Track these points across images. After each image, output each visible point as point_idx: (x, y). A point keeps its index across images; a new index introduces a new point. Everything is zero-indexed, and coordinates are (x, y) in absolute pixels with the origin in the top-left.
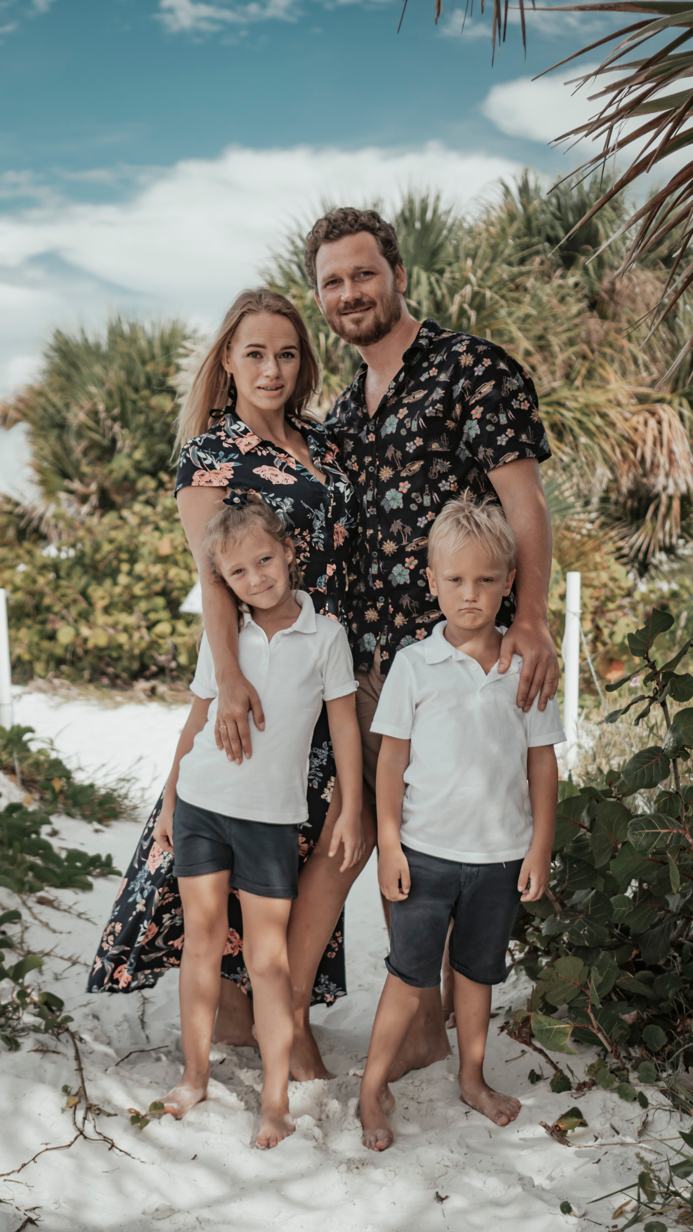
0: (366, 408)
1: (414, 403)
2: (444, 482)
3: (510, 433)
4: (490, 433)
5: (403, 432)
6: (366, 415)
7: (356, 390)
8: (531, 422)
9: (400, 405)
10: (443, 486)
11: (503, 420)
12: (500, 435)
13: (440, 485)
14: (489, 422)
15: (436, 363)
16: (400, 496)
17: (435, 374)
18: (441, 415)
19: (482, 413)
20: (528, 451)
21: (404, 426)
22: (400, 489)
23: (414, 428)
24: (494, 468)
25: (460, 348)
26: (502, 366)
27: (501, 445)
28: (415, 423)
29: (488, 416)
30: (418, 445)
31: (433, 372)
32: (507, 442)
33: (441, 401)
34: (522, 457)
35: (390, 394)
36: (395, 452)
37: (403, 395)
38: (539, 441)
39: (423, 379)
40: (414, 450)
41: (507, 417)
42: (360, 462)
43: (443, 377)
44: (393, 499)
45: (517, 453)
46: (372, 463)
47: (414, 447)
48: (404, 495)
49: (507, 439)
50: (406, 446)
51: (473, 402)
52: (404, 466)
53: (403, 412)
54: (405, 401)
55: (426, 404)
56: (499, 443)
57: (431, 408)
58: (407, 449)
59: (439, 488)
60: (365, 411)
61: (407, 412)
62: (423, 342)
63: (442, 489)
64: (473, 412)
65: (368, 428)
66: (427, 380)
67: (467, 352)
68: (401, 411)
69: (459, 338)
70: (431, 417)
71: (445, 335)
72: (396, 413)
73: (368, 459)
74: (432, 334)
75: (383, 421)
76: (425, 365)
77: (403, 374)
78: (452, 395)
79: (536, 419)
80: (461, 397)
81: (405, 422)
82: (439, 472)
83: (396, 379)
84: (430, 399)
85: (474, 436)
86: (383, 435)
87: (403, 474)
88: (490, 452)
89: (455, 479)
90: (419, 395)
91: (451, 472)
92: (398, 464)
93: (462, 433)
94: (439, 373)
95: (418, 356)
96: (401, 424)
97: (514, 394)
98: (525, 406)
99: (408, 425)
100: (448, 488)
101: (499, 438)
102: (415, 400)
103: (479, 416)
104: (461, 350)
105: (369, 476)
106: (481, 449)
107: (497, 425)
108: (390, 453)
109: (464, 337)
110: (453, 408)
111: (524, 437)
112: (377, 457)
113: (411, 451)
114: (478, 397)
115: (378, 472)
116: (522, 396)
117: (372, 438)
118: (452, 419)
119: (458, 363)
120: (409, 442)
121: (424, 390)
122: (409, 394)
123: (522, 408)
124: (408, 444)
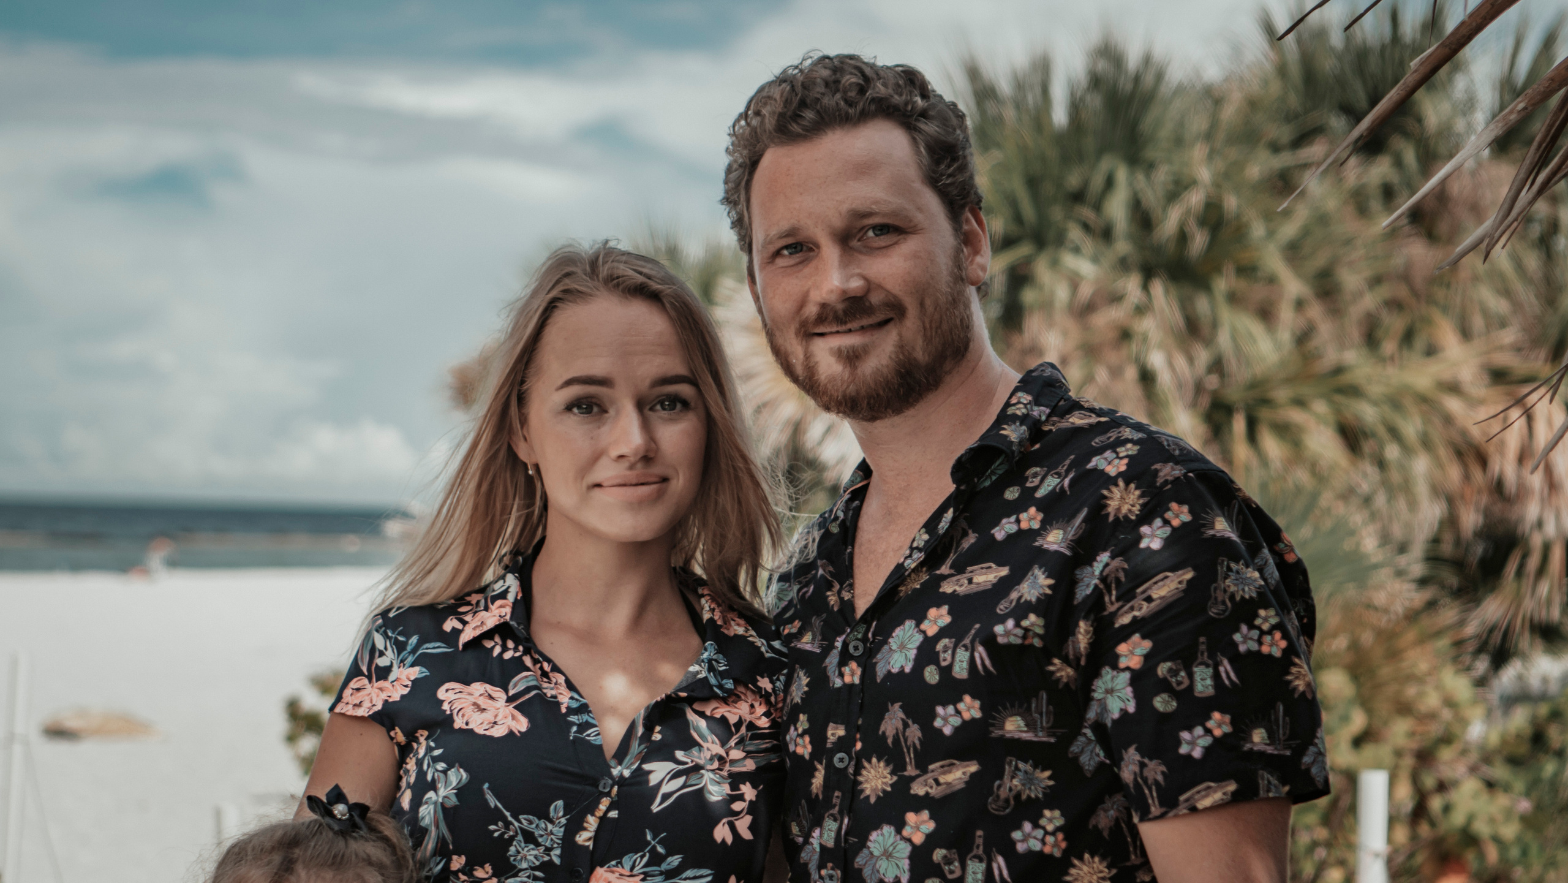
0: (851, 586)
1: (968, 597)
2: (1027, 826)
3: (1219, 723)
4: (1164, 717)
5: (931, 675)
6: (848, 606)
7: (835, 529)
8: (1287, 690)
9: (931, 596)
10: (1025, 839)
11: (1203, 683)
12: (1190, 728)
13: (1017, 835)
14: (1164, 686)
15: (1040, 494)
16: (905, 849)
17: (1036, 525)
18: (1037, 642)
19: (1147, 657)
20: (1265, 778)
21: (934, 659)
22: (906, 832)
23: (960, 671)
24: (1162, 817)
25: (1112, 464)
26: (1222, 527)
27: (1189, 757)
28: (963, 655)
29: (1163, 669)
30: (967, 716)
31: (1031, 519)
32: (1207, 750)
33: (1042, 606)
34: (1245, 795)
35: (911, 564)
36: (906, 725)
37: (944, 570)
38: (1300, 751)
39: (999, 534)
40: (957, 730)
41: (1216, 676)
42: (817, 734)
43: (1055, 540)
44: (888, 855)
45: (1232, 787)
46: (844, 744)
47: (956, 721)
48: (914, 847)
49: (1207, 741)
50: (934, 715)
51: (1126, 620)
52: (923, 767)
53: (938, 618)
54: (947, 588)
55: (1002, 608)
56: (1184, 750)
57: (1010, 623)
58: (938, 723)
59: (1013, 843)
60: (846, 596)
61: (947, 619)
62: (1013, 433)
63: (1021, 847)
64: (1122, 648)
65: (845, 645)
66: (1010, 537)
67: (1128, 477)
68: (933, 612)
69: (1113, 435)
70: (1009, 646)
71: (1077, 420)
72: (920, 618)
73: (835, 732)
74: (1040, 412)
75: (885, 633)
76: (1012, 494)
77: (949, 514)
78: (1071, 593)
79: (1300, 685)
80: (1096, 601)
81: (939, 647)
82: (1018, 796)
83: (931, 525)
84: (1014, 595)
85: (1116, 715)
86: (880, 672)
87: (918, 789)
88: (1156, 770)
89: (1060, 822)
90: (986, 576)
91: (1051, 799)
92: (910, 758)
93: (1088, 699)
94: (1046, 524)
95: (999, 467)
96: (927, 653)
97: (1245, 612)
98: (1275, 646)
99: (945, 658)
100: (1036, 845)
101: (1185, 735)
102: (973, 588)
103: (1135, 662)
104: (1112, 471)
105: (834, 778)
106: (1132, 755)
107: (1185, 696)
108: (892, 722)
109: (1127, 433)
110: (1071, 631)
111: (1259, 736)
112: (858, 729)
113: (947, 731)
114: (1143, 609)
115: (858, 771)
116: (1267, 617)
117: (852, 674)
118: (1066, 660)
119: (1099, 505)
120: (944, 705)
121: (1000, 564)
122: (959, 568)
123: (1265, 649)
124: (940, 710)
